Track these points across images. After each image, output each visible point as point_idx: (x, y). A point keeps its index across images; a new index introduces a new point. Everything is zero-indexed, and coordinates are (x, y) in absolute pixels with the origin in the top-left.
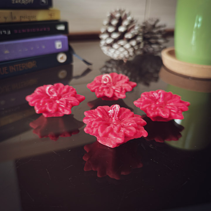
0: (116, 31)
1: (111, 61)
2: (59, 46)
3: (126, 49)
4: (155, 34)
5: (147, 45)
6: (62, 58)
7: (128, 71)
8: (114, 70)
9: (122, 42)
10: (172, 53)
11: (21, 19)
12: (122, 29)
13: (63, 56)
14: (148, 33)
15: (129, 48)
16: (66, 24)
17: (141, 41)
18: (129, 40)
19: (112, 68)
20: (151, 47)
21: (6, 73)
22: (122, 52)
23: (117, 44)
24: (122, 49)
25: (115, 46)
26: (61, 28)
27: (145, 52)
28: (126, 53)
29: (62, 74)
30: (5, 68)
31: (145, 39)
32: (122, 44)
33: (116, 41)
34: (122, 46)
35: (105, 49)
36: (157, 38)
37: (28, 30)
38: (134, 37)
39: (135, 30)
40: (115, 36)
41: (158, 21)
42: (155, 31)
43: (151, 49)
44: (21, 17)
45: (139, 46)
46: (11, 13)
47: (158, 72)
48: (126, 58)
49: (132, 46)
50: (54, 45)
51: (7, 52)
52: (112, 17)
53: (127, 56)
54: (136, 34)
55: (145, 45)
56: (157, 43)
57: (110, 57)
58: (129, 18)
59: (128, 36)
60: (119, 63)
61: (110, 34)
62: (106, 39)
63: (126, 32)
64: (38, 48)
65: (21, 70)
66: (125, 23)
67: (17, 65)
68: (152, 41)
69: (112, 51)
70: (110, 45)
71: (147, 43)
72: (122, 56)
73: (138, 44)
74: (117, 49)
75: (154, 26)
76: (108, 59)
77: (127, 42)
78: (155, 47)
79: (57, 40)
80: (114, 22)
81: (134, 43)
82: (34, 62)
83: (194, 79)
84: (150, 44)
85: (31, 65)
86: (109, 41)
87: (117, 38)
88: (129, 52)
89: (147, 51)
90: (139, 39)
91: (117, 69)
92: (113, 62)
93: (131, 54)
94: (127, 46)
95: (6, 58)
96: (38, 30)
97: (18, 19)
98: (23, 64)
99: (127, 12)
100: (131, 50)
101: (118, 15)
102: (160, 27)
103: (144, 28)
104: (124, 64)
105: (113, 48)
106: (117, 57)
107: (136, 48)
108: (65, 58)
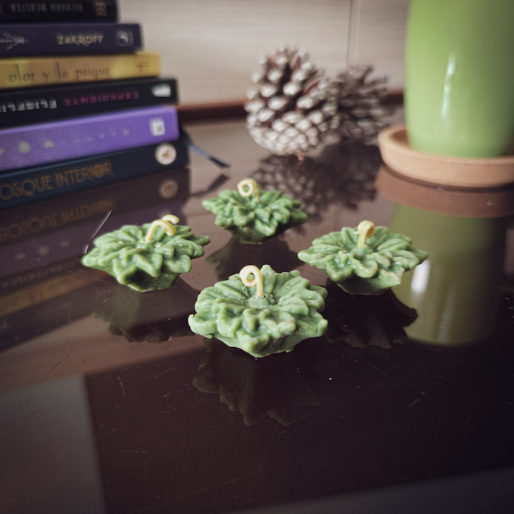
0: (280, 93)
1: (271, 159)
2: (160, 129)
3: (301, 132)
4: (364, 97)
5: (348, 122)
6: (166, 155)
7: (308, 178)
8: (279, 177)
9: (291, 117)
10: (401, 137)
11: (78, 77)
12: (291, 89)
13: (168, 151)
14: (349, 96)
15: (309, 128)
16: (172, 83)
17: (332, 113)
18: (306, 112)
19: (273, 174)
20: (357, 126)
21: (49, 188)
22: (292, 139)
23: (282, 122)
24: (292, 132)
25: (278, 126)
26: (163, 91)
27: (344, 138)
28: (301, 140)
29: (168, 189)
30: (47, 177)
31: (341, 109)
32: (292, 122)
33: (279, 115)
34: (293, 125)
35: (257, 133)
36: (368, 107)
37: (94, 99)
38: (318, 106)
39: (319, 90)
40: (277, 104)
41: (369, 70)
42: (363, 91)
43: (356, 131)
44: (77, 72)
45: (329, 125)
46: (57, 64)
47: (372, 178)
48: (302, 151)
49: (314, 125)
50: (148, 128)
51: (49, 144)
52: (270, 65)
53: (304, 146)
54: (321, 98)
55: (342, 122)
56: (369, 117)
57: (269, 150)
58: (306, 66)
59: (305, 103)
60: (289, 161)
61: (266, 101)
62: (258, 113)
63: (300, 94)
64: (114, 134)
65: (79, 181)
66: (299, 76)
67: (71, 172)
68: (358, 112)
69: (272, 136)
70: (268, 125)
71: (347, 117)
72: (293, 147)
73: (327, 119)
74: (282, 133)
75: (361, 82)
76: (265, 155)
77: (302, 116)
78: (365, 124)
79: (155, 116)
80: (275, 76)
81: (317, 117)
82: (106, 164)
83: (449, 188)
84: (355, 119)
85: (101, 170)
86: (266, 116)
87: (282, 108)
88: (307, 138)
89: (348, 135)
90: (329, 109)
91: (284, 174)
92: (276, 161)
93: (313, 141)
94: (304, 124)
95: (48, 158)
96: (114, 97)
97: (71, 77)
98: (83, 169)
99: (301, 53)
100: (312, 134)
101: (281, 61)
102: (374, 83)
103: (340, 85)
104: (299, 164)
105: (273, 130)
106: (284, 149)
107: (323, 129)
108: (173, 154)
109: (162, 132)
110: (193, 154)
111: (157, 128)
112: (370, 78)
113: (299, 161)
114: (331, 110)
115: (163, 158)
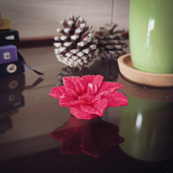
1: (65, 69)
3: (79, 58)
4: (111, 39)
5: (103, 51)
6: (12, 69)
9: (74, 51)
12: (74, 37)
14: (104, 39)
15: (83, 56)
17: (95, 48)
18: (81, 49)
20: (109, 53)
22: (76, 60)
24: (75, 58)
25: (68, 54)
27: (103, 58)
28: (79, 61)
31: (99, 46)
32: (75, 53)
33: (68, 50)
34: (75, 55)
35: (58, 57)
36: (114, 44)
38: (87, 46)
40: (67, 44)
41: (115, 26)
42: (111, 37)
43: (108, 55)
45: (93, 54)
48: (81, 66)
49: (85, 54)
50: (2, 56)
53: (81, 64)
54: (89, 41)
55: (100, 51)
56: (114, 49)
57: (65, 65)
58: (82, 25)
59: (81, 44)
63: (79, 40)
66: (78, 31)
68: (109, 47)
69: (66, 59)
70: (63, 54)
72: (76, 64)
73: (92, 51)
74: (70, 58)
75: (111, 32)
78: (112, 52)
79: (6, 51)
80: (67, 30)
81: (86, 51)
84: (107, 50)
86: (62, 49)
87: (69, 46)
88: (82, 61)
89: (104, 56)
90: (92, 47)
92: (68, 70)
93: (85, 62)
94: (80, 54)
99: (81, 19)
100: (85, 58)
104: (80, 71)
105: (66, 56)
106: (72, 65)
107: (90, 56)
108: (15, 68)
109: (9, 58)
110: (26, 68)
111: (7, 56)
112: (115, 30)
113: (80, 70)
114: (94, 47)
115: (10, 70)
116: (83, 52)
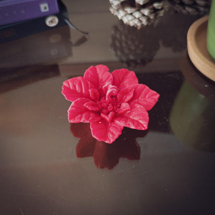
2: (45, 8)
3: (136, 18)
6: (52, 22)
15: (141, 17)
17: (160, 8)
22: (131, 20)
24: (130, 17)
25: (121, 13)
28: (136, 21)
32: (130, 12)
45: (156, 15)
49: (144, 16)
50: (39, 8)
81: (146, 12)
88: (140, 21)
93: (145, 23)
94: (137, 15)
100: (144, 19)
107: (152, 17)
108: (56, 20)
109: (47, 10)
114: (159, 6)
115: (49, 23)
116: (141, 13)
